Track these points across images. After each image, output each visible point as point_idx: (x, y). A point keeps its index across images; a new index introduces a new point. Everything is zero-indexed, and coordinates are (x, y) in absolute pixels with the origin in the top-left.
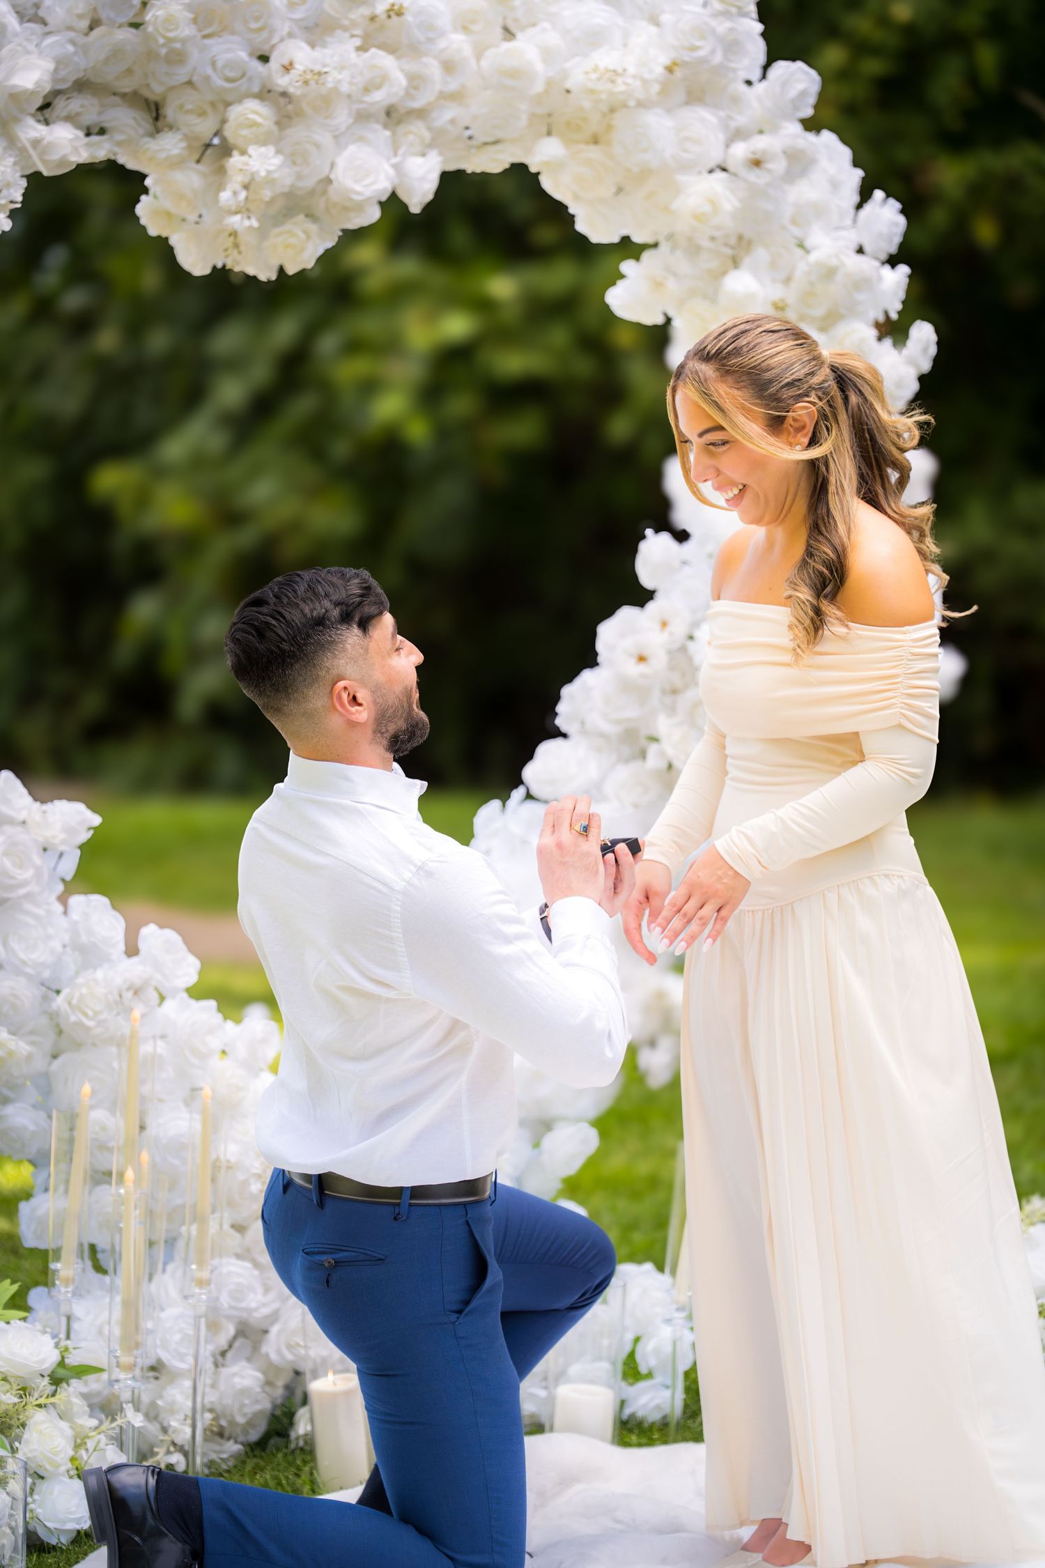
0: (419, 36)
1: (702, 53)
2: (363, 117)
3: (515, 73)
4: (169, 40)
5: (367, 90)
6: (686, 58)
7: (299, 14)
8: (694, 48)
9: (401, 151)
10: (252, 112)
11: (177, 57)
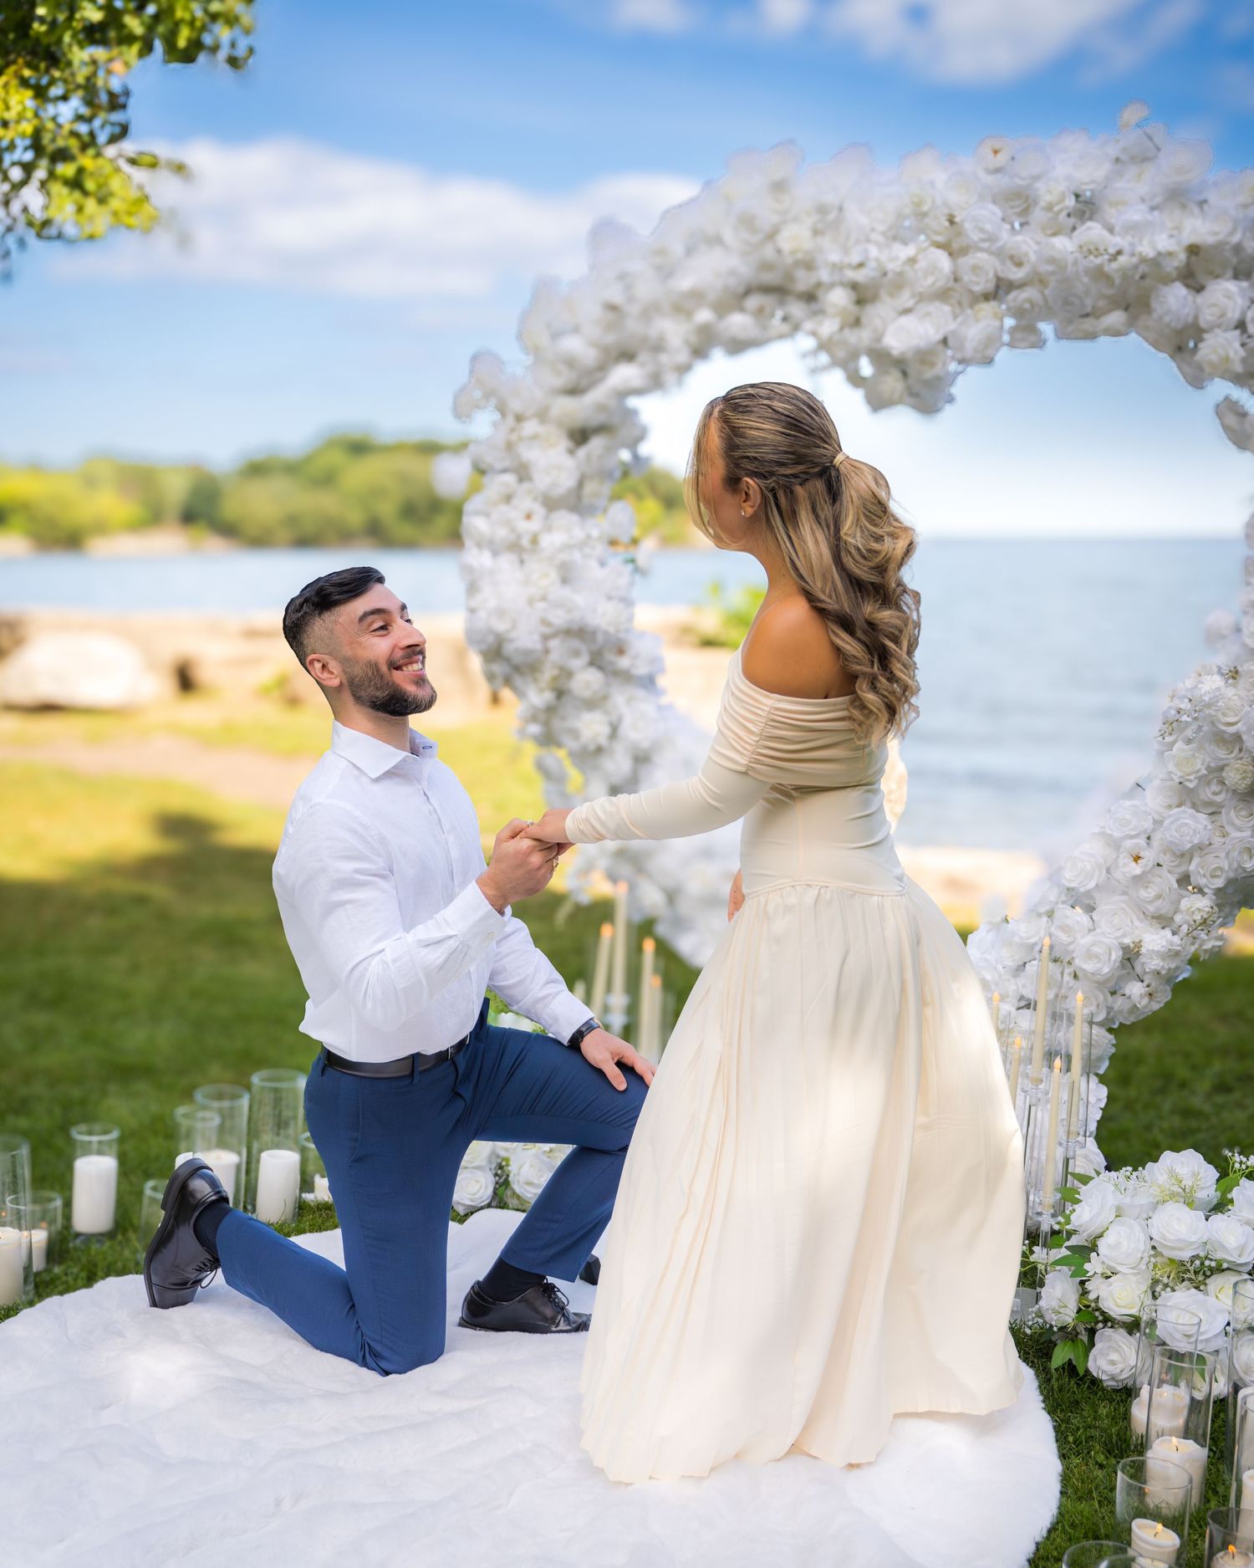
0: (975, 236)
1: (1221, 237)
2: (922, 298)
3: (1052, 260)
4: (793, 252)
5: (925, 278)
6: (1211, 240)
7: (881, 228)
8: (1216, 234)
9: (960, 319)
10: (838, 298)
11: (809, 265)
